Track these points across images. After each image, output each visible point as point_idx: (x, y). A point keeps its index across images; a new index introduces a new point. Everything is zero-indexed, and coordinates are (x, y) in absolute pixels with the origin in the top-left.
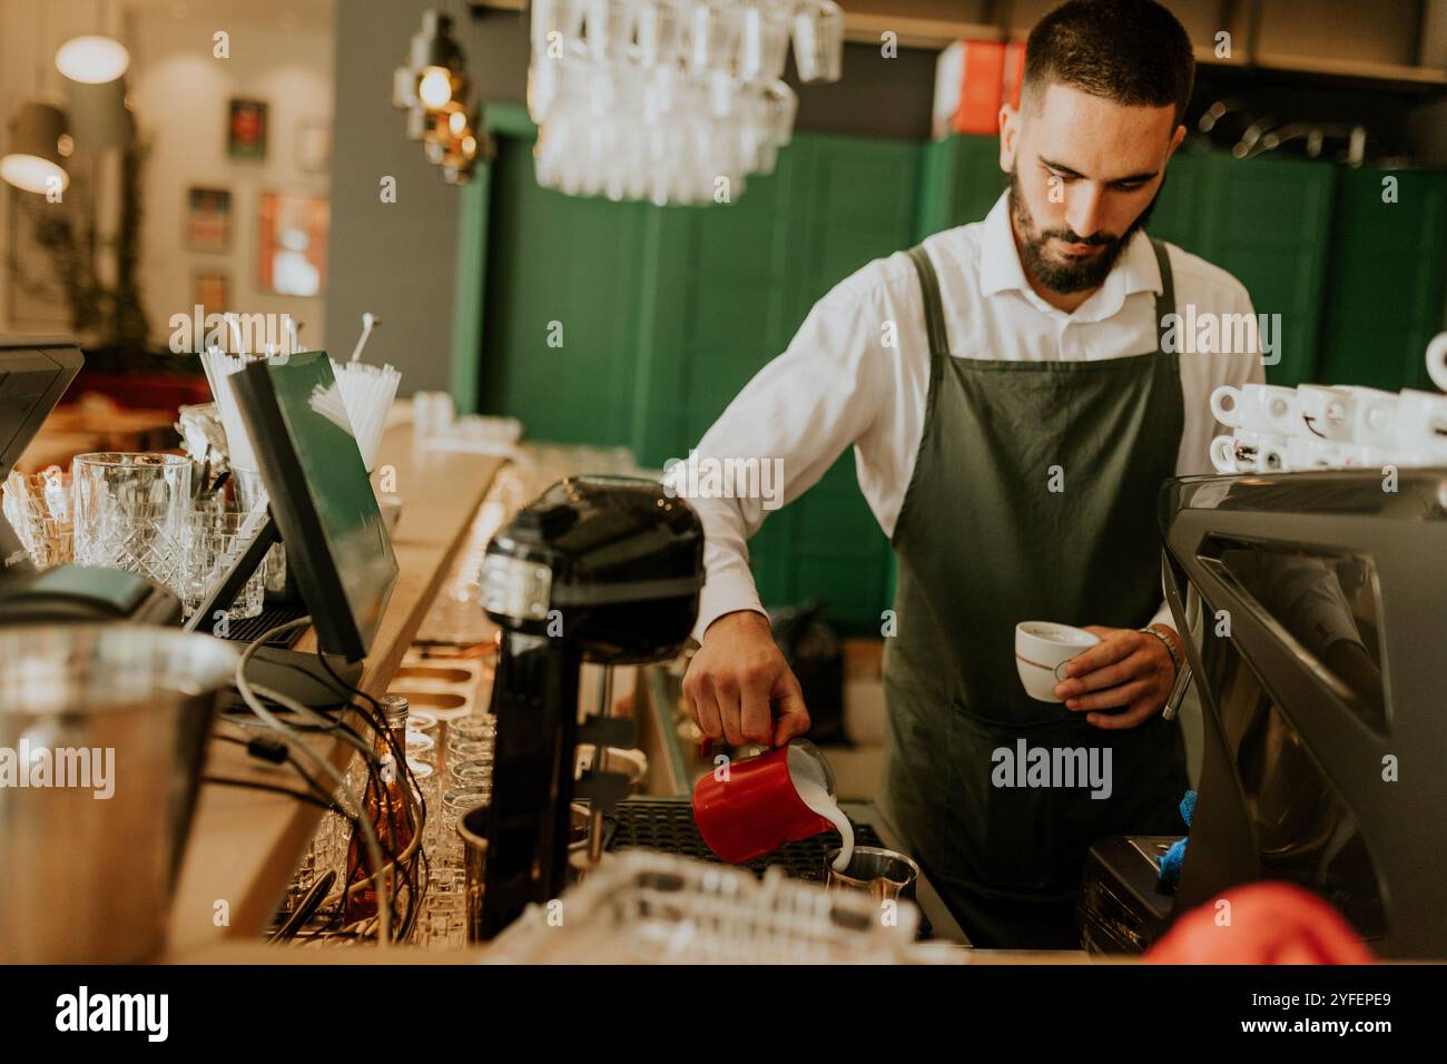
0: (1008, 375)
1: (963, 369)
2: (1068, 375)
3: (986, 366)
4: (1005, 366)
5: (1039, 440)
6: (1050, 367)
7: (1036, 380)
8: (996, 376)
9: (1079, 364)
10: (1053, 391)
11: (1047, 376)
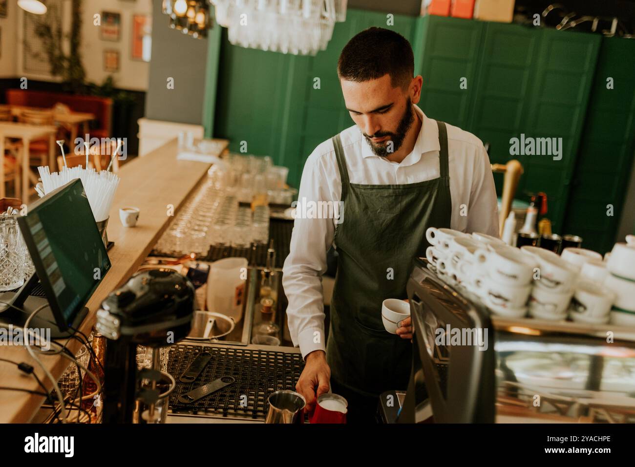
0: (374, 191)
1: (355, 189)
2: (400, 190)
3: (365, 187)
4: (373, 187)
5: (389, 218)
6: (392, 187)
7: (386, 193)
8: (369, 191)
9: (404, 185)
10: (394, 197)
11: (391, 191)
